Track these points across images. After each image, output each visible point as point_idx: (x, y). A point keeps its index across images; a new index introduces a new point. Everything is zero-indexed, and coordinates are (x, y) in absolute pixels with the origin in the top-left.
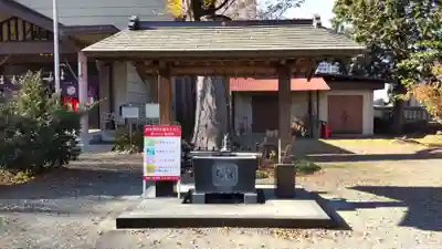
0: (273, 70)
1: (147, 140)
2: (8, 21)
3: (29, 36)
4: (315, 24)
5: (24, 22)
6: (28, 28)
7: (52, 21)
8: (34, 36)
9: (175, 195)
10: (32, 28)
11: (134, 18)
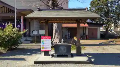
0: (75, 22)
1: (42, 40)
2: (2, 8)
3: (7, 11)
4: (86, 10)
5: (6, 8)
6: (7, 9)
7: (14, 8)
8: (9, 11)
9: (49, 55)
10: (8, 10)
11: (38, 8)
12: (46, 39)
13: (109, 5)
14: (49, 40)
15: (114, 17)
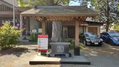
4: (86, 7)
6: (6, 7)
7: (13, 6)
12: (43, 37)
13: (110, 3)
14: (46, 39)
15: (115, 16)
